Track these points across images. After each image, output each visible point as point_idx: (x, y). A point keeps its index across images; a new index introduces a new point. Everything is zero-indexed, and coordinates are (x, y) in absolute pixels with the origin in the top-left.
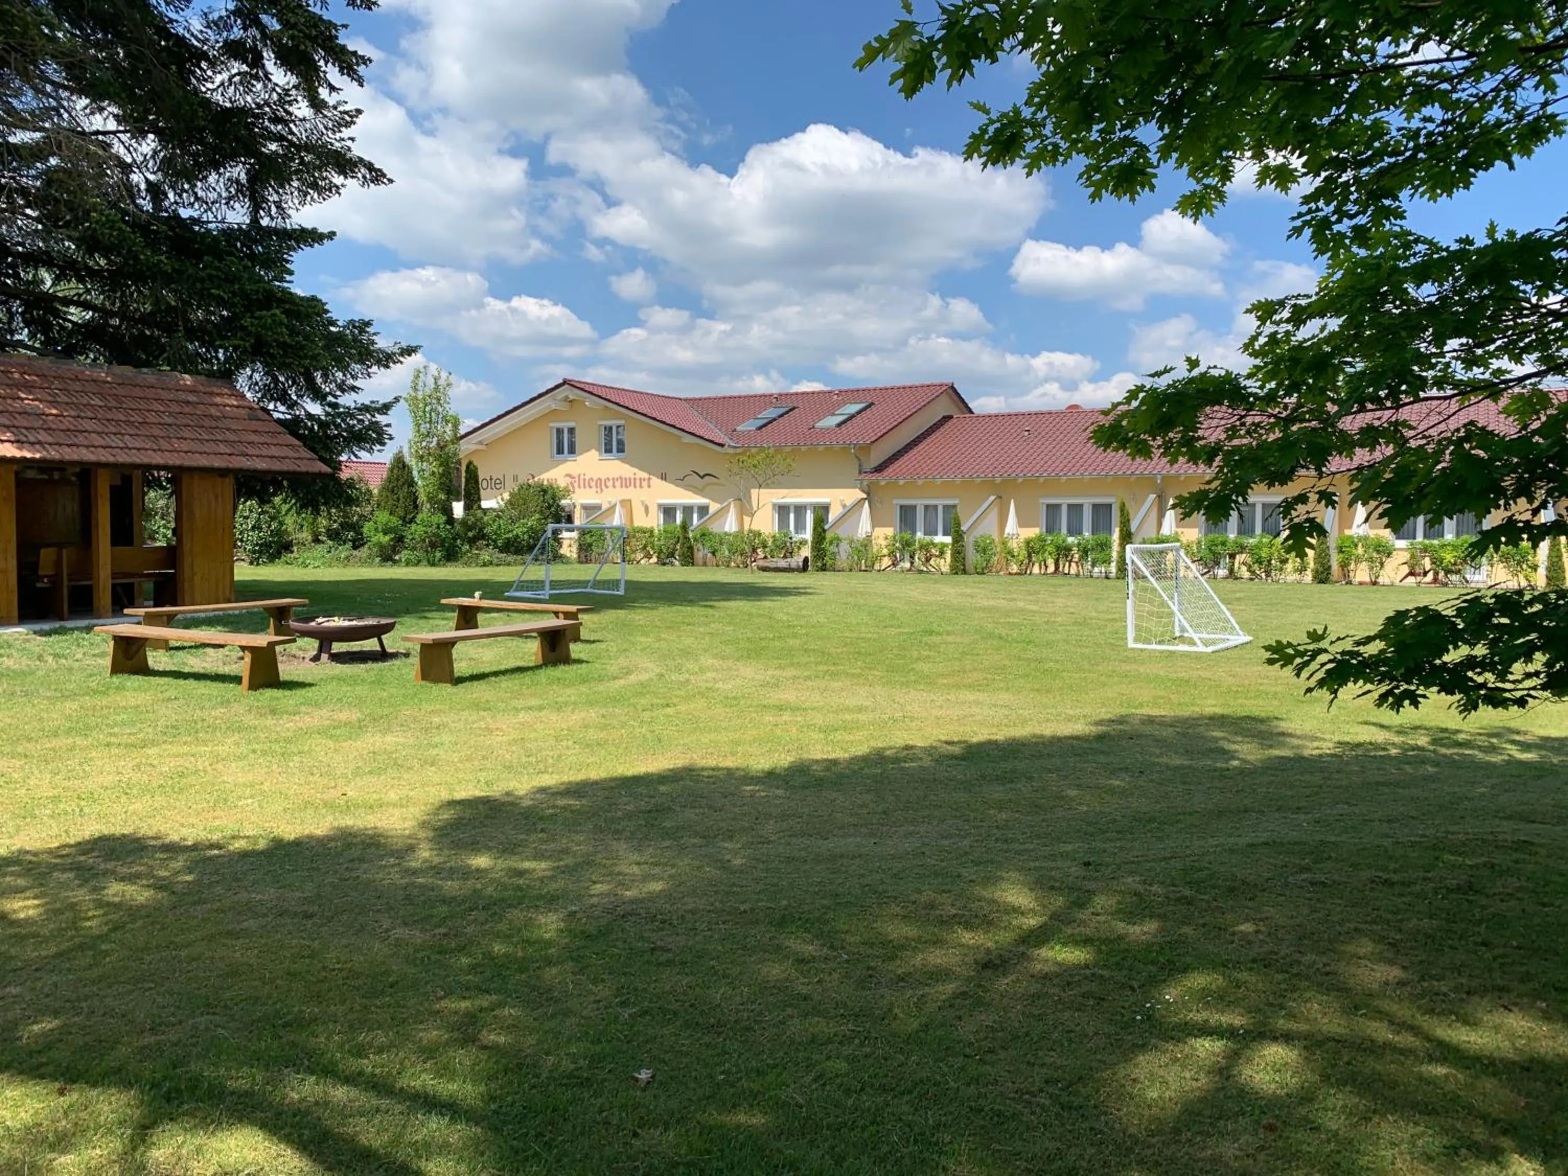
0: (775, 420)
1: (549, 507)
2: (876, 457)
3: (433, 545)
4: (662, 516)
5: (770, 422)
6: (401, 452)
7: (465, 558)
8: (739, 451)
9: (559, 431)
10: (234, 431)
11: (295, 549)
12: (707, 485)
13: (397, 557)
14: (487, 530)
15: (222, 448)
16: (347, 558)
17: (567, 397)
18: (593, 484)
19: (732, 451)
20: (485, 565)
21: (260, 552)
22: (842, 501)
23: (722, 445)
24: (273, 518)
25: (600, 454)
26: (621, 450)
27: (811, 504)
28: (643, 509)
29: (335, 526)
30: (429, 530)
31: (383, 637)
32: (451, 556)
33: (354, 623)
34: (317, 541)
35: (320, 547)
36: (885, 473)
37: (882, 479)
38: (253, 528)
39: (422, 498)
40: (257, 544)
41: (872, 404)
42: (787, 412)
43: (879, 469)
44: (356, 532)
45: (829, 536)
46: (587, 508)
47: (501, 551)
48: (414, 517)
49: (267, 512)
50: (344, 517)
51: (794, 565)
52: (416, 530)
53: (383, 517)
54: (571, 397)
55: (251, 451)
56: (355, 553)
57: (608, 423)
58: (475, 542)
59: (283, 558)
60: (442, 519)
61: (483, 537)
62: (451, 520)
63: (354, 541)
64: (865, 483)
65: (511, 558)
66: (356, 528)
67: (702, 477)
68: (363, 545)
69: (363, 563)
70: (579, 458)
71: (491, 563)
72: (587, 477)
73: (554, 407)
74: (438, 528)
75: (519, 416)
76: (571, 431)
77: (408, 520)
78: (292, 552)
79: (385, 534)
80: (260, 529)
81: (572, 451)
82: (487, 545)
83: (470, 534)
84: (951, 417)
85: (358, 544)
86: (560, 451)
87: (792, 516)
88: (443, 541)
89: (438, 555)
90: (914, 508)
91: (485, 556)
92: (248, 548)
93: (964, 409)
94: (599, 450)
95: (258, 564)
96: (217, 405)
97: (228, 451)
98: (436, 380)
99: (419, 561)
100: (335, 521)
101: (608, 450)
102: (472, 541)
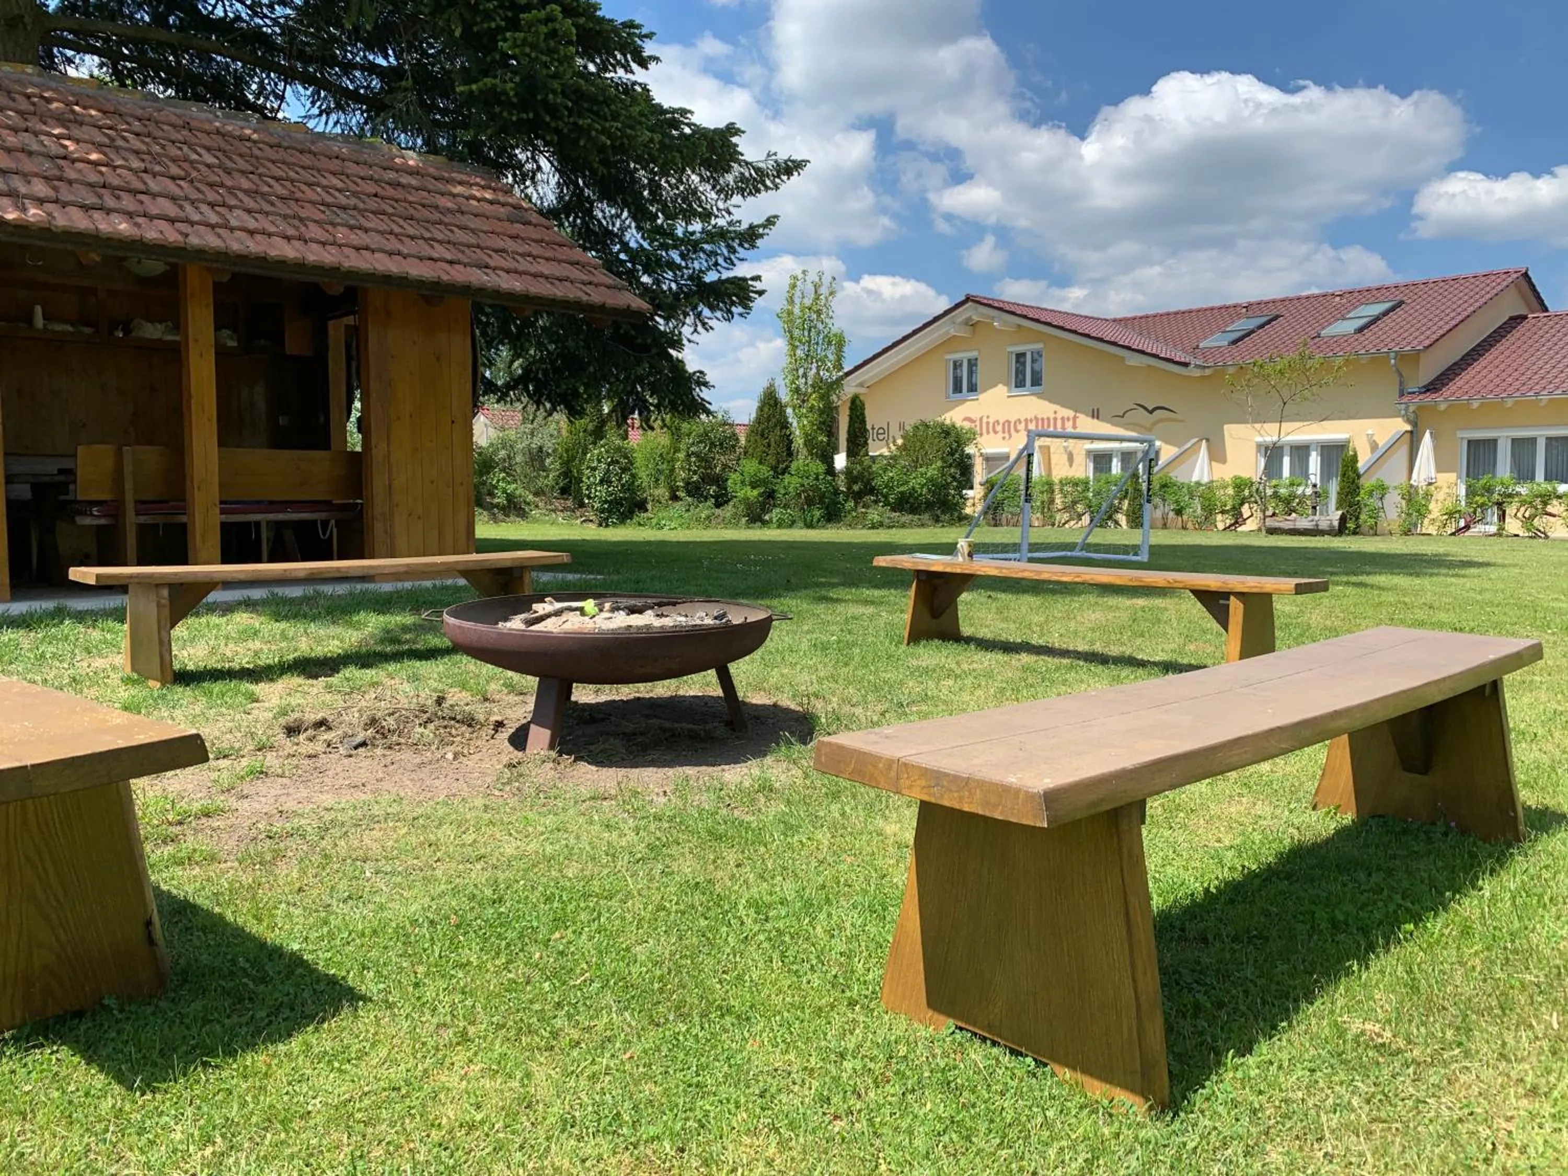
0: (1252, 332)
1: (952, 454)
2: (1428, 371)
3: (810, 502)
4: (1091, 465)
5: (1248, 335)
6: (772, 385)
7: (849, 518)
8: (1208, 372)
9: (957, 365)
10: (472, 231)
11: (649, 507)
12: (1161, 420)
13: (767, 517)
14: (877, 482)
15: (440, 251)
16: (708, 517)
17: (970, 319)
18: (999, 428)
19: (1197, 373)
20: (873, 527)
21: (609, 511)
22: (1370, 437)
23: (1186, 365)
24: (624, 470)
25: (1009, 390)
26: (1036, 382)
27: (1318, 443)
28: (1065, 457)
29: (695, 478)
30: (806, 482)
31: (735, 668)
32: (832, 516)
33: (647, 619)
34: (675, 498)
35: (678, 505)
36: (1446, 392)
37: (1442, 400)
38: (602, 482)
39: (799, 441)
40: (606, 502)
41: (1400, 304)
42: (1269, 322)
43: (1433, 387)
44: (718, 486)
45: (1367, 483)
46: (989, 460)
47: (893, 510)
48: (788, 467)
49: (618, 462)
50: (706, 469)
51: (1324, 525)
52: (791, 482)
53: (750, 466)
54: (975, 318)
55: (496, 260)
56: (718, 511)
57: (1020, 349)
58: (861, 498)
59: (636, 519)
60: (821, 468)
61: (872, 491)
62: (831, 470)
63: (716, 497)
64: (1411, 409)
65: (906, 518)
66: (720, 481)
67: (1151, 412)
68: (727, 502)
69: (727, 524)
70: (982, 397)
71: (881, 525)
72: (991, 421)
73: (953, 332)
74: (817, 479)
75: (908, 347)
76: (972, 363)
77: (780, 471)
78: (647, 510)
79: (753, 488)
80: (609, 483)
81: (973, 388)
82: (876, 502)
83: (856, 488)
84: (1525, 318)
85: (721, 500)
86: (957, 389)
87: (1286, 461)
88: (822, 496)
89: (817, 514)
90: (1492, 443)
91: (874, 514)
92: (596, 505)
93: (1536, 305)
94: (1007, 384)
95: (607, 526)
96: (454, 196)
97: (449, 256)
98: (816, 287)
99: (793, 522)
100: (695, 473)
101: (1020, 384)
102: (858, 497)
